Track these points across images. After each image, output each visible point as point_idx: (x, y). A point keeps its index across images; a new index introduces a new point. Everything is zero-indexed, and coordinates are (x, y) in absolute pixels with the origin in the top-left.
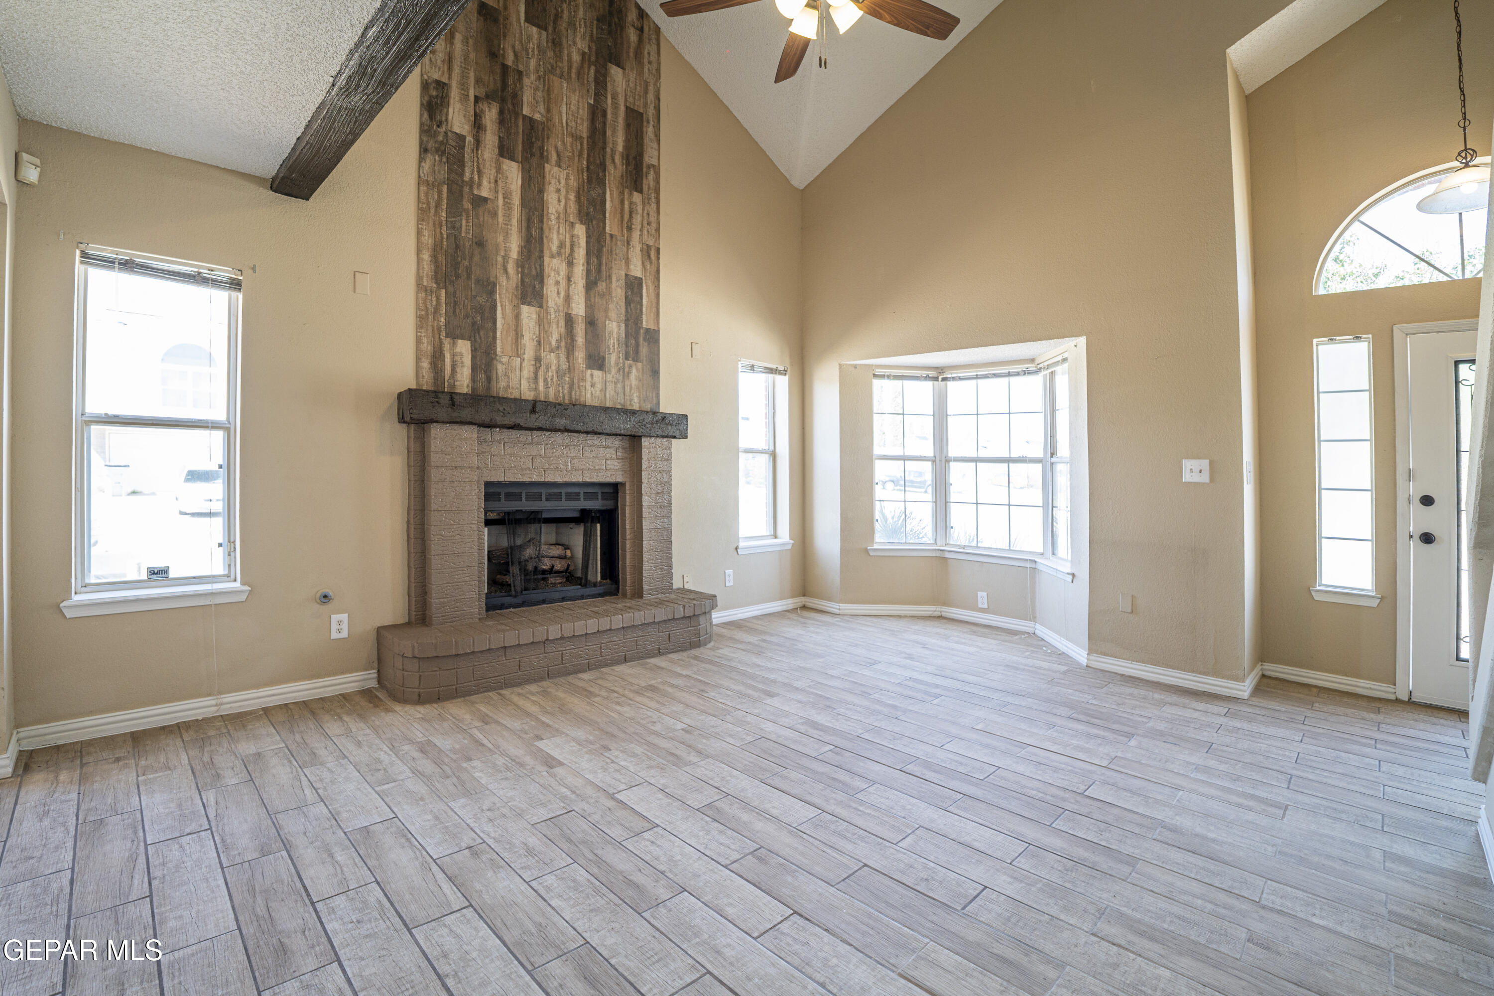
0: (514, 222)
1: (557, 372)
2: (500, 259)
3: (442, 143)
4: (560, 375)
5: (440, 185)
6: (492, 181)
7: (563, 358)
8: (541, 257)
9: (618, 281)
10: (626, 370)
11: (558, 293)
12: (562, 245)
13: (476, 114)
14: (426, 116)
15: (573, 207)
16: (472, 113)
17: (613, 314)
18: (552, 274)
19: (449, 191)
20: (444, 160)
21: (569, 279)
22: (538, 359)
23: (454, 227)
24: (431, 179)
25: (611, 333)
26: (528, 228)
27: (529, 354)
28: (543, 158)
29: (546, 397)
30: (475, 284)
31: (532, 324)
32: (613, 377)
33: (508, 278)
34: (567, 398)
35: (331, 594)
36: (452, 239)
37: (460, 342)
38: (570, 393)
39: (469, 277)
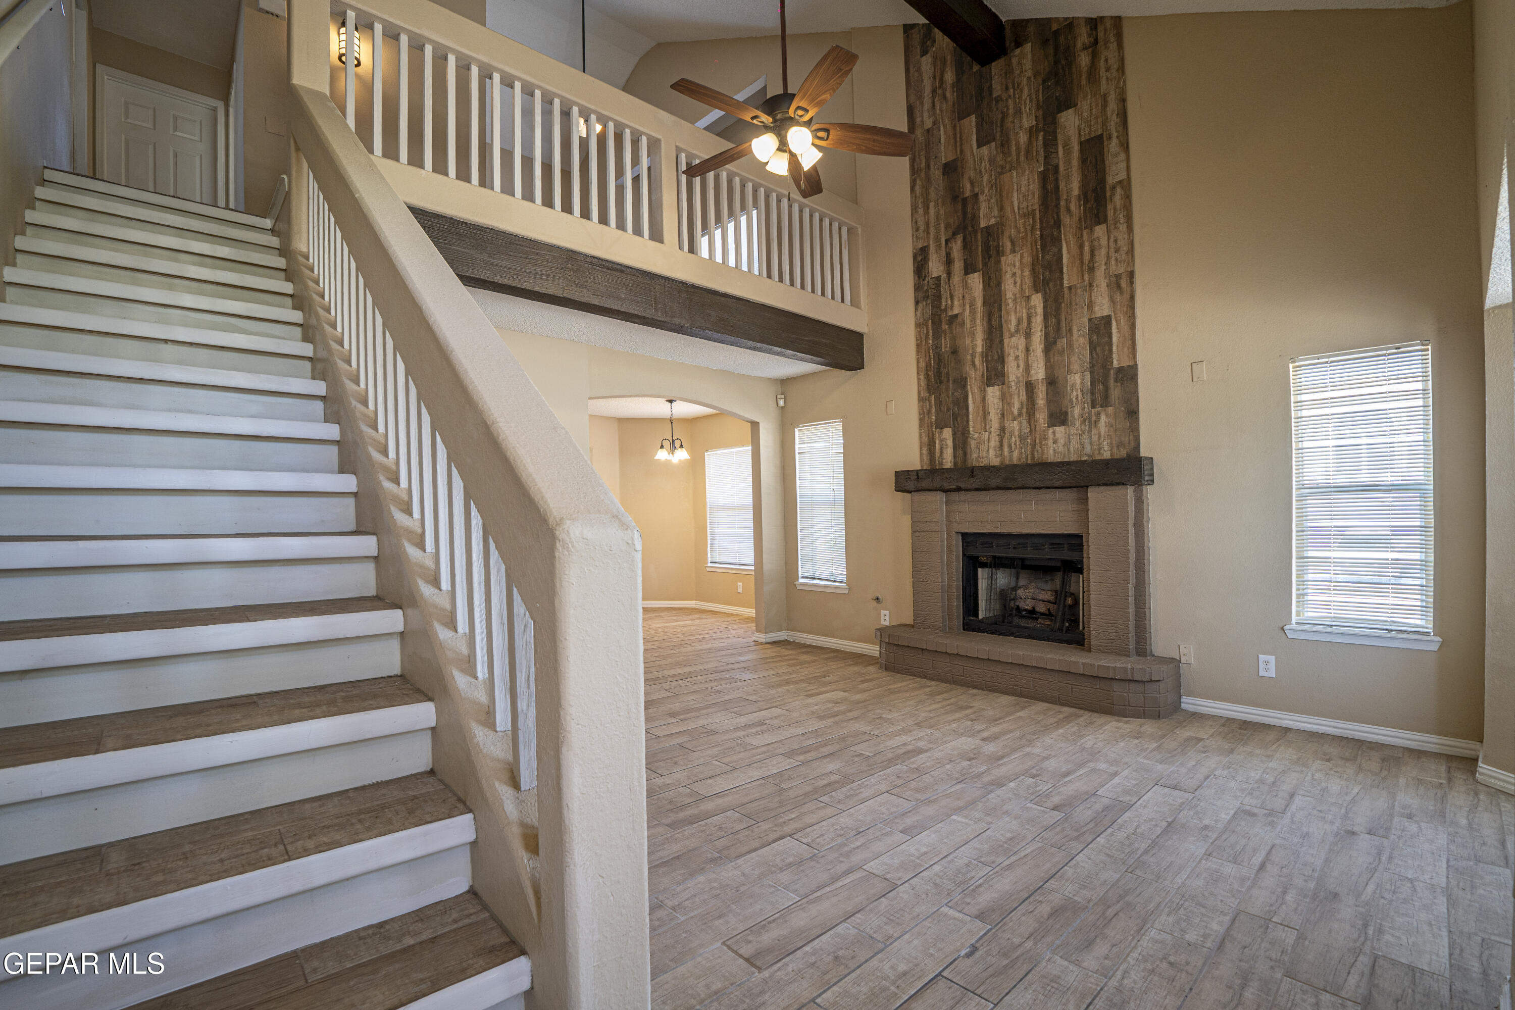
0: (978, 322)
1: (1020, 437)
2: (969, 357)
3: (927, 291)
4: (1022, 438)
5: (927, 321)
6: (961, 298)
7: (1025, 422)
8: (1001, 342)
9: (1079, 330)
10: (1093, 419)
11: (1018, 366)
12: (1020, 321)
13: (947, 254)
14: (916, 278)
15: (1028, 281)
16: (944, 254)
17: (1075, 367)
18: (1012, 351)
19: (933, 323)
20: (929, 302)
21: (1027, 350)
22: (1002, 429)
23: (937, 347)
24: (922, 320)
25: (1073, 387)
26: (990, 321)
27: (995, 426)
28: (999, 252)
29: (1010, 461)
30: (953, 383)
31: (996, 401)
32: (1077, 429)
33: (976, 370)
34: (1029, 458)
35: (880, 597)
36: (937, 356)
37: (945, 430)
38: (1032, 453)
39: (948, 381)
